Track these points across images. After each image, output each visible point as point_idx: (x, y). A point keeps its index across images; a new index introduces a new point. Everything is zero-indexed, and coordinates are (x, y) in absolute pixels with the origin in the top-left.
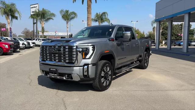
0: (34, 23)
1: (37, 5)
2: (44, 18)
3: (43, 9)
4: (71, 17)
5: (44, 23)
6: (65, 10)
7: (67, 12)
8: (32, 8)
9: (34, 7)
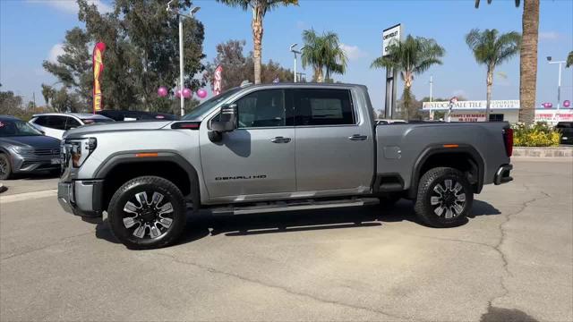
0: (389, 80)
1: (398, 28)
2: (412, 62)
3: (409, 38)
4: (504, 50)
5: (412, 77)
6: (482, 31)
7: (491, 35)
8: (386, 37)
9: (392, 35)
